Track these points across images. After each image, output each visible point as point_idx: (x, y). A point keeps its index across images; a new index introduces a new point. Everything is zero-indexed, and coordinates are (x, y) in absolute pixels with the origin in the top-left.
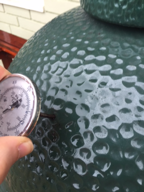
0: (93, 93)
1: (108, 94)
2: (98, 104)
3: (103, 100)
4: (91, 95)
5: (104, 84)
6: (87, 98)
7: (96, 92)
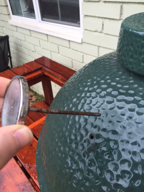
0: (122, 124)
1: (133, 125)
2: (125, 132)
3: (129, 129)
4: (121, 125)
5: (131, 118)
6: (118, 127)
7: (124, 123)
